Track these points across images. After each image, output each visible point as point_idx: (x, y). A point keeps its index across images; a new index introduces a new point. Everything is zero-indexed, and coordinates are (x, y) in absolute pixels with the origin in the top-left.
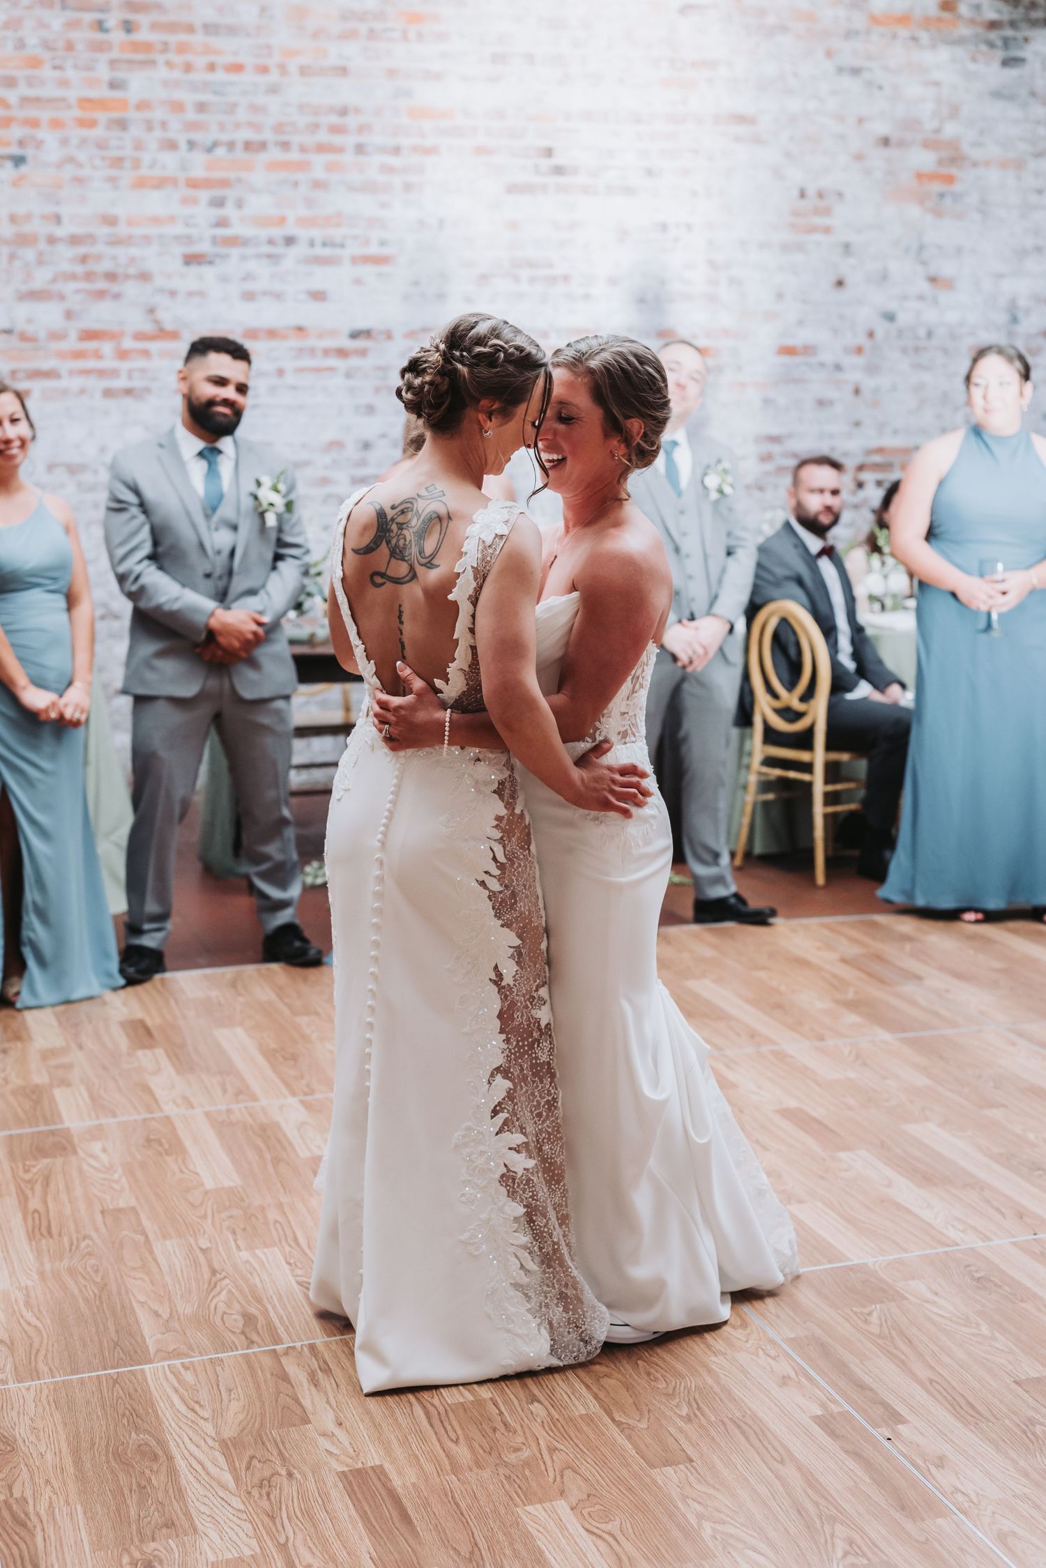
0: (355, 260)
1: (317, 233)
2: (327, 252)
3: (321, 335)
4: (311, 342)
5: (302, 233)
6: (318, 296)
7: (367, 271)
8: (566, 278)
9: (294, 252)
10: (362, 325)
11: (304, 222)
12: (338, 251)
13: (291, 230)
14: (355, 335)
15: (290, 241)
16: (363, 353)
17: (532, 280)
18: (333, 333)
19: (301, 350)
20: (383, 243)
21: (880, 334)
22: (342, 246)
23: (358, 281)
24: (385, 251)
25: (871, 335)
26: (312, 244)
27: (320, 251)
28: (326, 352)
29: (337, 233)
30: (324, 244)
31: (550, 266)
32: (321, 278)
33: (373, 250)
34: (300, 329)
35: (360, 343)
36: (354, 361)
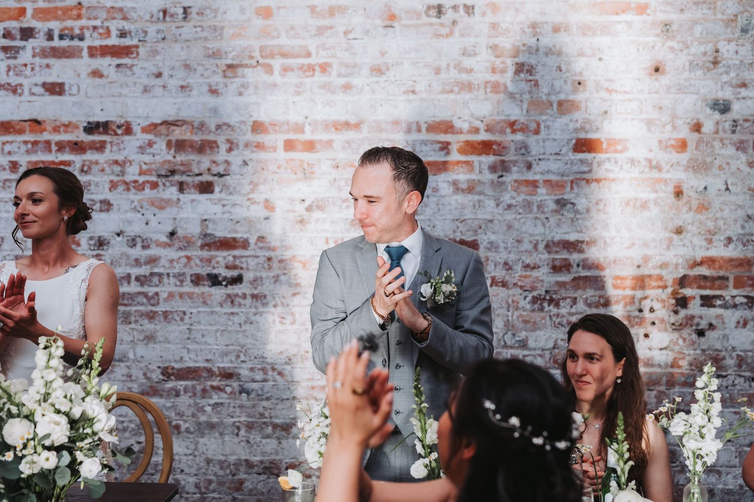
0: (93, 52)
1: (56, 26)
2: (65, 43)
3: (56, 130)
4: (46, 136)
5: (41, 26)
6: (55, 89)
7: (106, 63)
8: (324, 68)
9: (31, 43)
10: (100, 117)
11: (43, 14)
12: (76, 43)
13: (29, 22)
14: (91, 128)
15: (27, 33)
16: (100, 147)
17: (286, 70)
18: (68, 126)
19: (35, 143)
20: (123, 34)
21: (708, 127)
22: (81, 38)
23: (96, 74)
24: (127, 42)
25: (697, 128)
26: (50, 36)
27: (56, 43)
28: (61, 146)
29: (76, 25)
30: (61, 37)
31: (309, 55)
32: (59, 71)
33: (113, 41)
34: (37, 122)
35: (97, 138)
36: (90, 156)
